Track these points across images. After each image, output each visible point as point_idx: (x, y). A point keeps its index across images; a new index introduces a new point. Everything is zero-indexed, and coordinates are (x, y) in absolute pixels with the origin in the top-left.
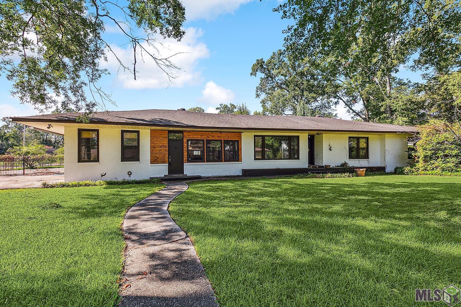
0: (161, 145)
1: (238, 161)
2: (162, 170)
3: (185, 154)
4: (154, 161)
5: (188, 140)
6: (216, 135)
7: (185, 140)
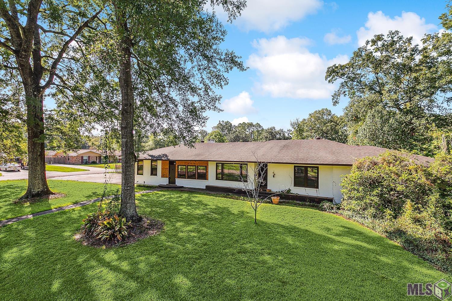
0: (166, 168)
1: (206, 179)
2: (165, 181)
3: (177, 173)
4: (163, 176)
5: (178, 166)
6: (193, 162)
7: (177, 166)
